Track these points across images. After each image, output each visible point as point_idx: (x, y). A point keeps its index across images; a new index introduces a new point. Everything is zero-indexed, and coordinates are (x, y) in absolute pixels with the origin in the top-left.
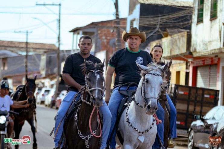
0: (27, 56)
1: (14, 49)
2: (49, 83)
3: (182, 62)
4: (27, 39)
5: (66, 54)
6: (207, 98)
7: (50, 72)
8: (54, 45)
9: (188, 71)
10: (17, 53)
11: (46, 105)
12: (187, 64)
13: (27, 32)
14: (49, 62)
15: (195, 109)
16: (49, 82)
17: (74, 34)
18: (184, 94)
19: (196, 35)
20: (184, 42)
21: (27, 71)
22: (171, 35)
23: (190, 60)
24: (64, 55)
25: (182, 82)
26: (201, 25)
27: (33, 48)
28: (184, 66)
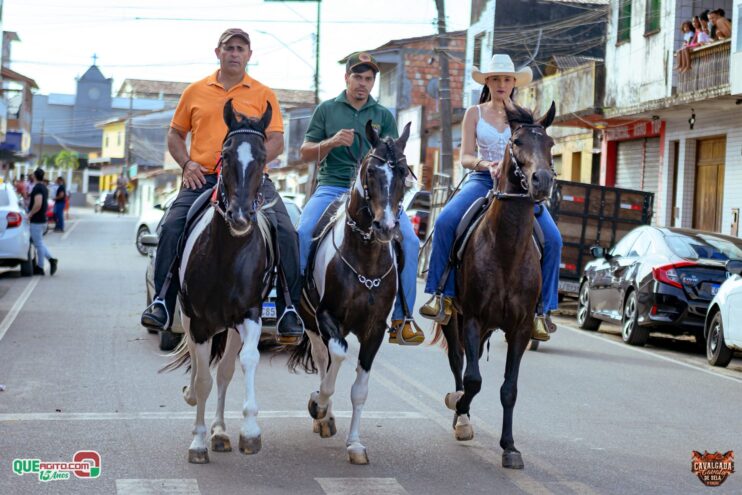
2: (296, 181)
3: (585, 130)
6: (626, 210)
9: (597, 151)
12: (595, 136)
14: (297, 133)
15: (599, 235)
16: (295, 178)
18: (575, 202)
19: (616, 70)
20: (590, 87)
22: (562, 70)
23: (600, 126)
25: (586, 177)
26: (626, 47)
28: (590, 141)
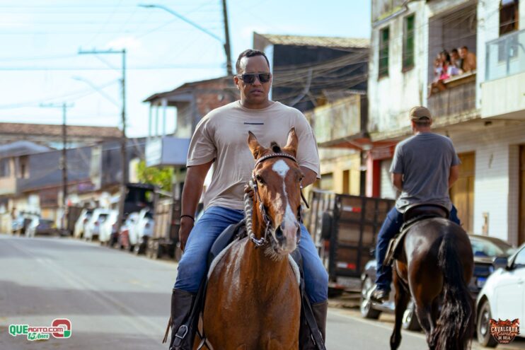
0: (64, 151)
1: (42, 139)
2: (108, 201)
3: (353, 151)
4: (65, 117)
5: (137, 144)
7: (109, 180)
8: (116, 129)
9: (364, 169)
10: (47, 145)
11: (102, 243)
12: (362, 156)
13: (65, 106)
14: (108, 161)
15: (373, 239)
16: (107, 198)
17: (152, 105)
18: (353, 212)
19: (377, 101)
20: (356, 115)
21: (65, 179)
22: (331, 102)
23: (367, 148)
24: (135, 147)
25: (355, 190)
26: (385, 81)
27: (76, 136)
28: (357, 160)
